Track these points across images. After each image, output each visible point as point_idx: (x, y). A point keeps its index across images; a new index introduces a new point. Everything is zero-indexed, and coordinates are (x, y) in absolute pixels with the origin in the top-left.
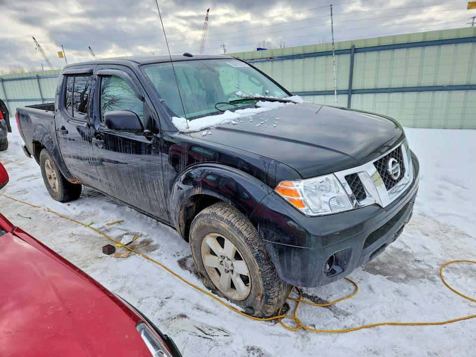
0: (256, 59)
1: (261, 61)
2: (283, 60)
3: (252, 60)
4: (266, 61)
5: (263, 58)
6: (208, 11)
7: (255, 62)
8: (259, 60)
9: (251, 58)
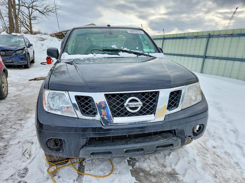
0: (222, 35)
1: (224, 37)
2: (240, 36)
3: (218, 35)
4: (228, 36)
5: (227, 35)
6: (237, 8)
7: (221, 37)
8: (223, 36)
9: (218, 34)
